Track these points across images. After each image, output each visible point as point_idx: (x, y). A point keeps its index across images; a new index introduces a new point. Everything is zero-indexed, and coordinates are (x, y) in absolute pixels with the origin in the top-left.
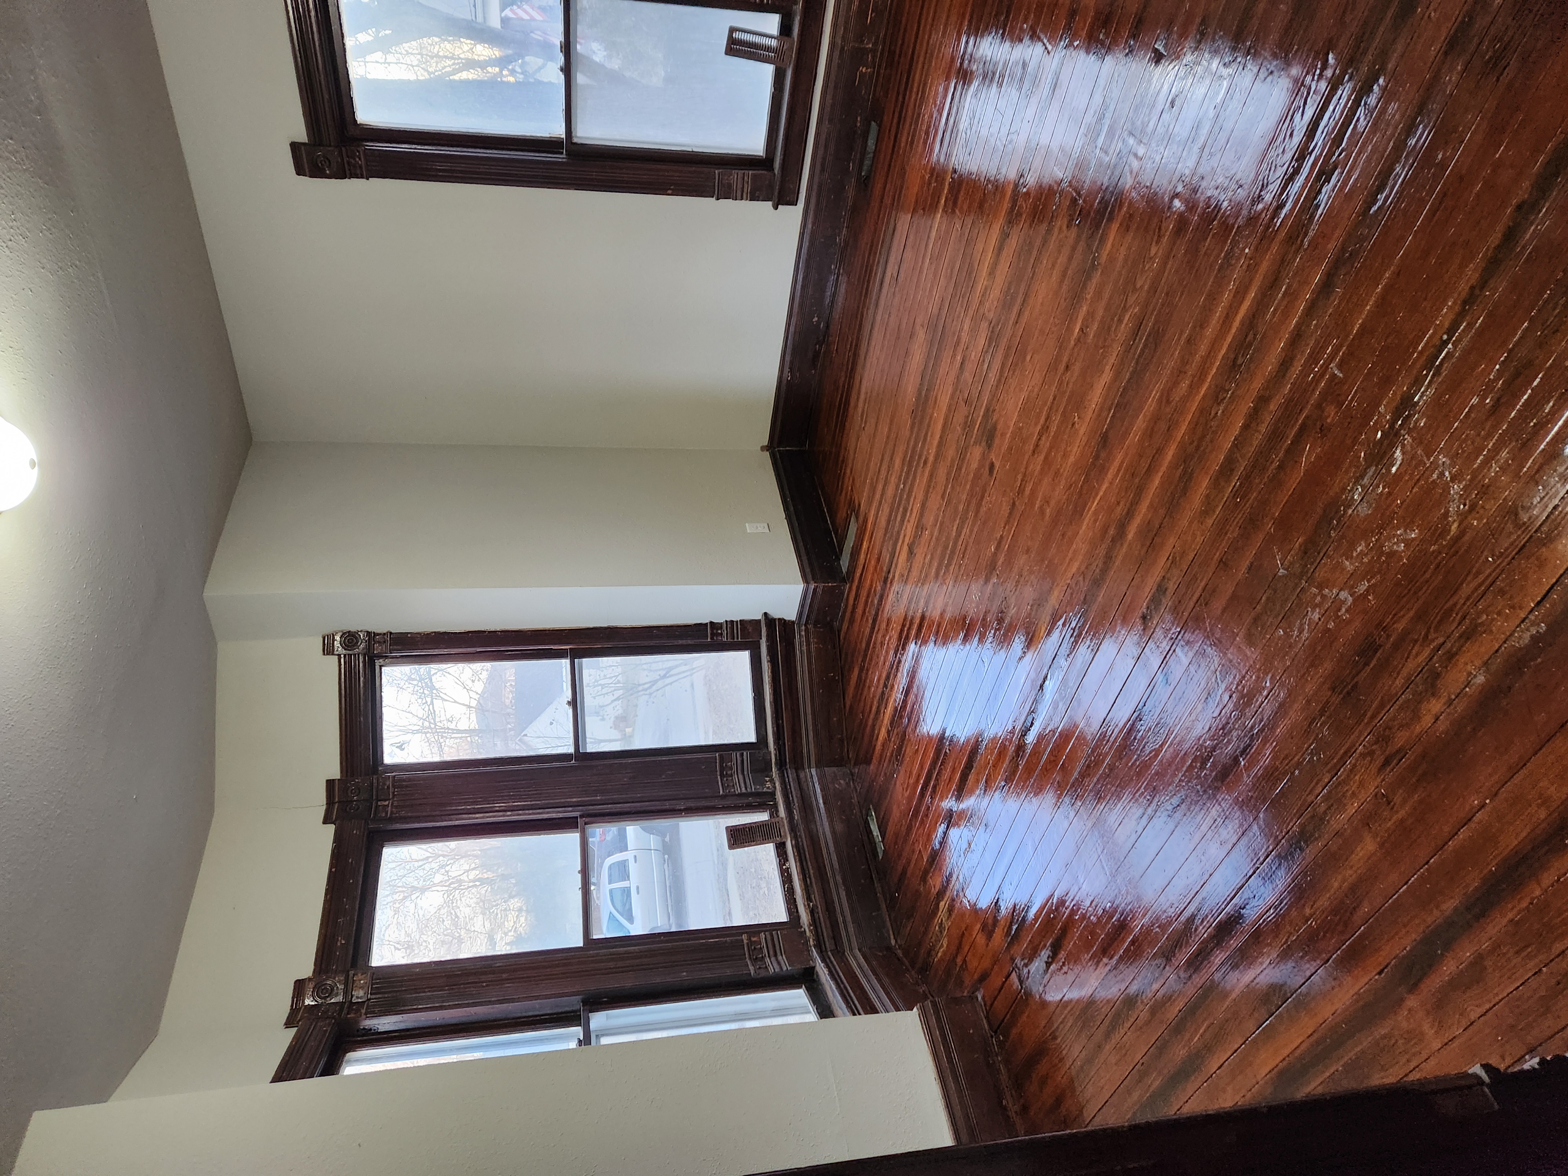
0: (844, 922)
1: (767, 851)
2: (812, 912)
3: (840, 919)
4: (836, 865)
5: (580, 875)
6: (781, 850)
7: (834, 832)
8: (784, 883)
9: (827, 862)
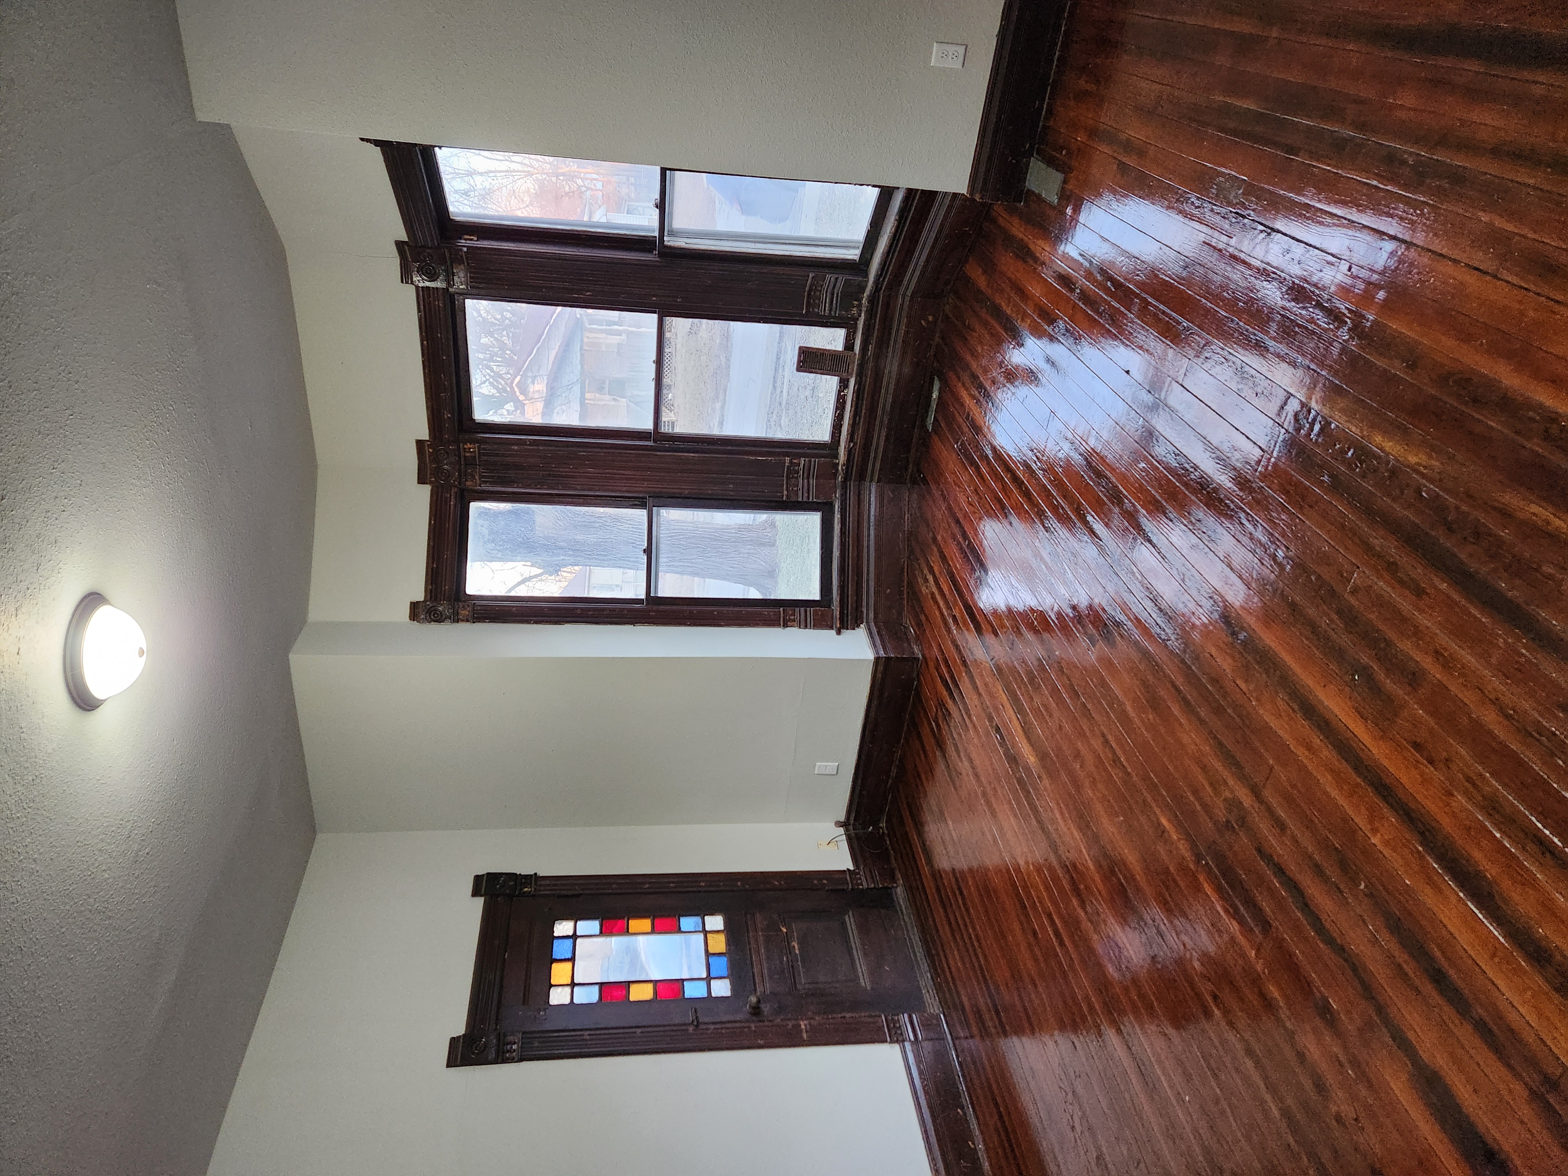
0: (875, 458)
1: (831, 383)
2: (850, 452)
3: (872, 455)
4: (888, 407)
5: (654, 365)
6: (844, 384)
7: (900, 373)
8: (837, 408)
9: (881, 400)
